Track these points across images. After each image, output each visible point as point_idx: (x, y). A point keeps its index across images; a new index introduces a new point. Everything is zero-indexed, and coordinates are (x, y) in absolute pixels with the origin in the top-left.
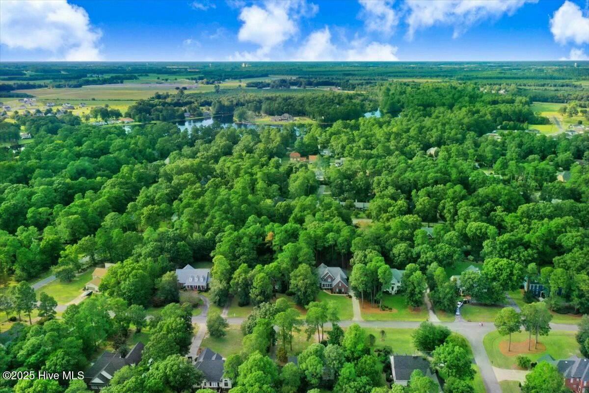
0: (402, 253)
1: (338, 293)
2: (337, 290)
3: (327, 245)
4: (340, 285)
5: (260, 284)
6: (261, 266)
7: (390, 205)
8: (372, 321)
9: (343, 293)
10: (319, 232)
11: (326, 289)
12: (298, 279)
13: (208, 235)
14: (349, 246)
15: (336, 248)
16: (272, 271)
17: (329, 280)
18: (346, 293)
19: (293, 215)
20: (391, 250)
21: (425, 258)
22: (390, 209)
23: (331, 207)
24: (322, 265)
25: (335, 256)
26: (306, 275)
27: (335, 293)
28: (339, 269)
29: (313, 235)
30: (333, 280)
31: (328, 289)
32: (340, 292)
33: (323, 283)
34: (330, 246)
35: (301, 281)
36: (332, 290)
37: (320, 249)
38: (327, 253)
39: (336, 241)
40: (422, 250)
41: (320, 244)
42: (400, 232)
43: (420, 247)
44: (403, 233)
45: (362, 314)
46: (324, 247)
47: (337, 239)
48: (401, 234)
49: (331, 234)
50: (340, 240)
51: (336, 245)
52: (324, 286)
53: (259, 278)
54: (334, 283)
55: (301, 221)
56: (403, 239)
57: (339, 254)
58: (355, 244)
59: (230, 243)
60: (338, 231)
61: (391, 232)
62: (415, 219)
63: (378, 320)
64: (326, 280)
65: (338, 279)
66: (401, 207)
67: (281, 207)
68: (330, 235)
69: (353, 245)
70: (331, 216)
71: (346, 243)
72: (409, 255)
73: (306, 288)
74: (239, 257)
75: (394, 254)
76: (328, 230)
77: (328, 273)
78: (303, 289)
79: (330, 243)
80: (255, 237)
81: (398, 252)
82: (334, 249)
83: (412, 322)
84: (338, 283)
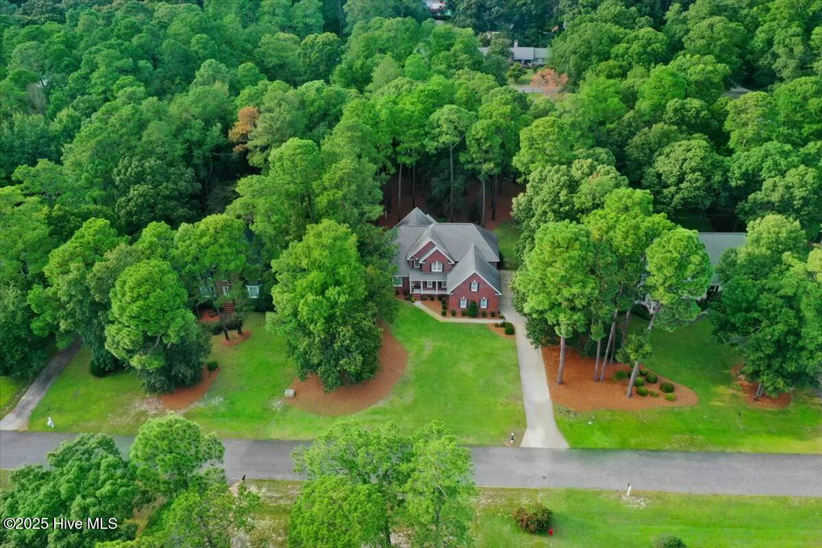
0: (693, 171)
1: (464, 314)
2: (464, 305)
3: (431, 146)
4: (474, 289)
5: (135, 308)
6: (163, 226)
7: (615, 40)
8: (605, 451)
9: (484, 315)
10: (409, 105)
11: (423, 298)
12: (302, 283)
13: (61, 121)
14: (510, 146)
15: (463, 158)
16: (201, 248)
17: (437, 268)
18: (493, 315)
19: (344, 65)
20: (650, 163)
21: (781, 190)
22: (619, 48)
23: (452, 45)
24: (416, 213)
25: (457, 184)
26: (333, 272)
27: (454, 314)
28: (471, 228)
29: (384, 115)
30: (448, 267)
31: (432, 298)
32: (473, 311)
33: (415, 277)
34: (443, 153)
35: (310, 297)
36: (444, 302)
37: (408, 161)
38: (435, 174)
39: (462, 133)
40: (769, 162)
41: (409, 143)
42: (672, 104)
43: (757, 152)
44: (683, 107)
45: (557, 410)
46: (425, 157)
47: (467, 128)
48: (676, 111)
49: (447, 107)
50: (478, 129)
51: (462, 146)
52: (417, 286)
53: (131, 282)
54: (453, 282)
55: (361, 80)
56: (688, 125)
57: (473, 175)
58: (532, 141)
59: (93, 142)
60: (472, 102)
61: (643, 105)
62: (710, 68)
63: (623, 447)
64: (425, 268)
65: (467, 268)
66: (649, 44)
67: (312, 46)
68: (444, 113)
69: (524, 144)
70: (449, 67)
71: (498, 140)
72: (717, 178)
73: (330, 319)
74: (125, 192)
75: (659, 175)
76: (437, 100)
77: (431, 245)
78: (318, 328)
79: (444, 139)
80: (198, 124)
81: (676, 170)
82: (456, 162)
83: (770, 455)
84: (468, 283)
